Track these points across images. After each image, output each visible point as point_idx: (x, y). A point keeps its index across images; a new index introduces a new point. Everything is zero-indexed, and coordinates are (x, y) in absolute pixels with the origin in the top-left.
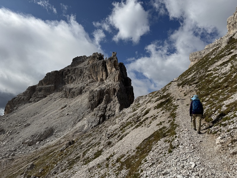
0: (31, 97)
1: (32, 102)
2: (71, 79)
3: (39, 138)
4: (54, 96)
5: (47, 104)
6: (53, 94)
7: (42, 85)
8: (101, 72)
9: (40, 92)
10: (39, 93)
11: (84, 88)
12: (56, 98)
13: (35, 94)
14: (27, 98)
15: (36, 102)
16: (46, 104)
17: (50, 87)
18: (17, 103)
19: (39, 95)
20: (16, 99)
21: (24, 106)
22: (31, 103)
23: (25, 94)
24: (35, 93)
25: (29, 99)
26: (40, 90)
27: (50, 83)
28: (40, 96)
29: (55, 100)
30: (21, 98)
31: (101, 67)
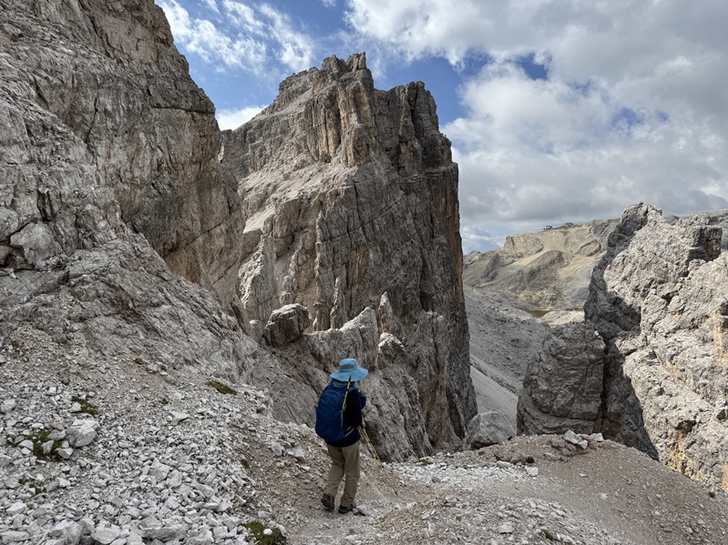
2: (261, 156)
8: (323, 130)
11: (275, 188)
31: (322, 113)
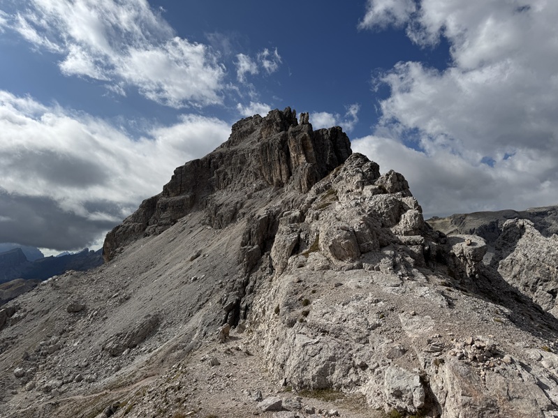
0: (148, 225)
1: (149, 235)
2: (224, 179)
3: (130, 342)
4: (191, 221)
5: (175, 240)
6: (190, 215)
7: (168, 195)
8: (278, 165)
9: (164, 212)
10: (163, 215)
11: (242, 205)
12: (193, 225)
13: (154, 218)
14: (140, 226)
15: (157, 235)
16: (172, 240)
17: (182, 200)
18: (121, 239)
19: (162, 219)
20: (120, 229)
21: (135, 245)
22: (147, 238)
23: (136, 217)
24: (155, 215)
25: (144, 229)
26: (165, 207)
27: (184, 191)
28: (164, 222)
29: (191, 231)
30: (128, 227)
31: (277, 153)
